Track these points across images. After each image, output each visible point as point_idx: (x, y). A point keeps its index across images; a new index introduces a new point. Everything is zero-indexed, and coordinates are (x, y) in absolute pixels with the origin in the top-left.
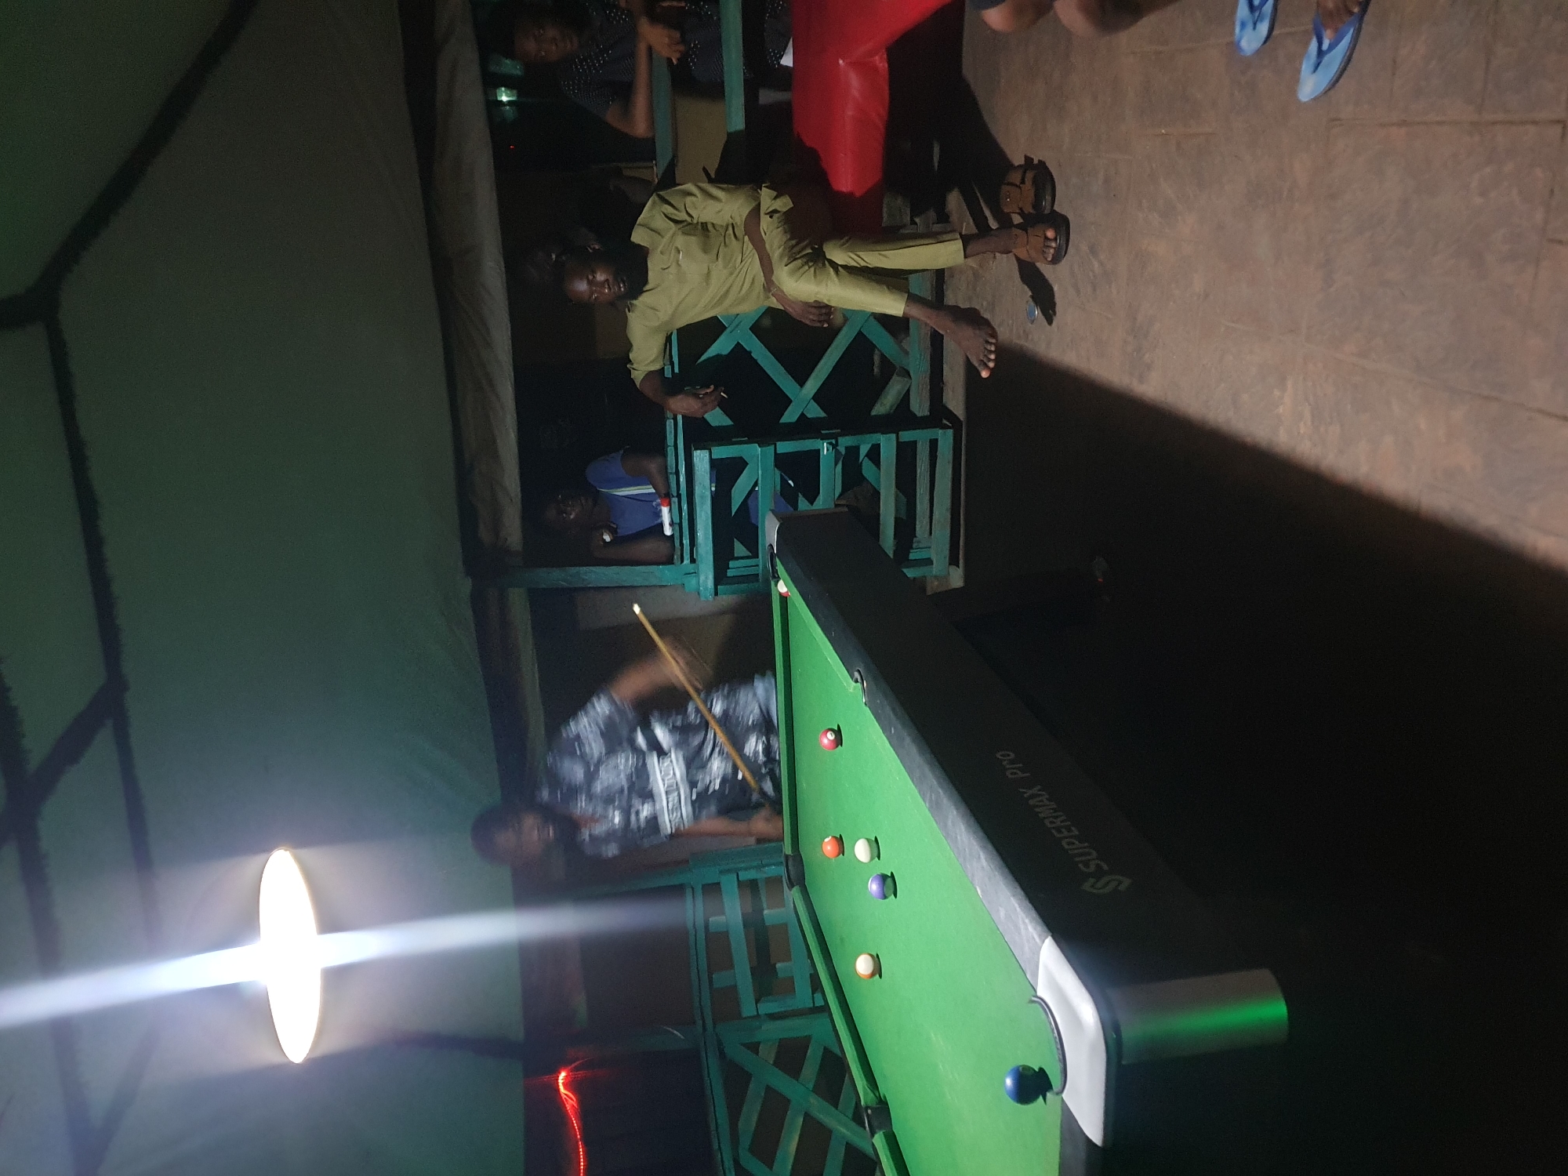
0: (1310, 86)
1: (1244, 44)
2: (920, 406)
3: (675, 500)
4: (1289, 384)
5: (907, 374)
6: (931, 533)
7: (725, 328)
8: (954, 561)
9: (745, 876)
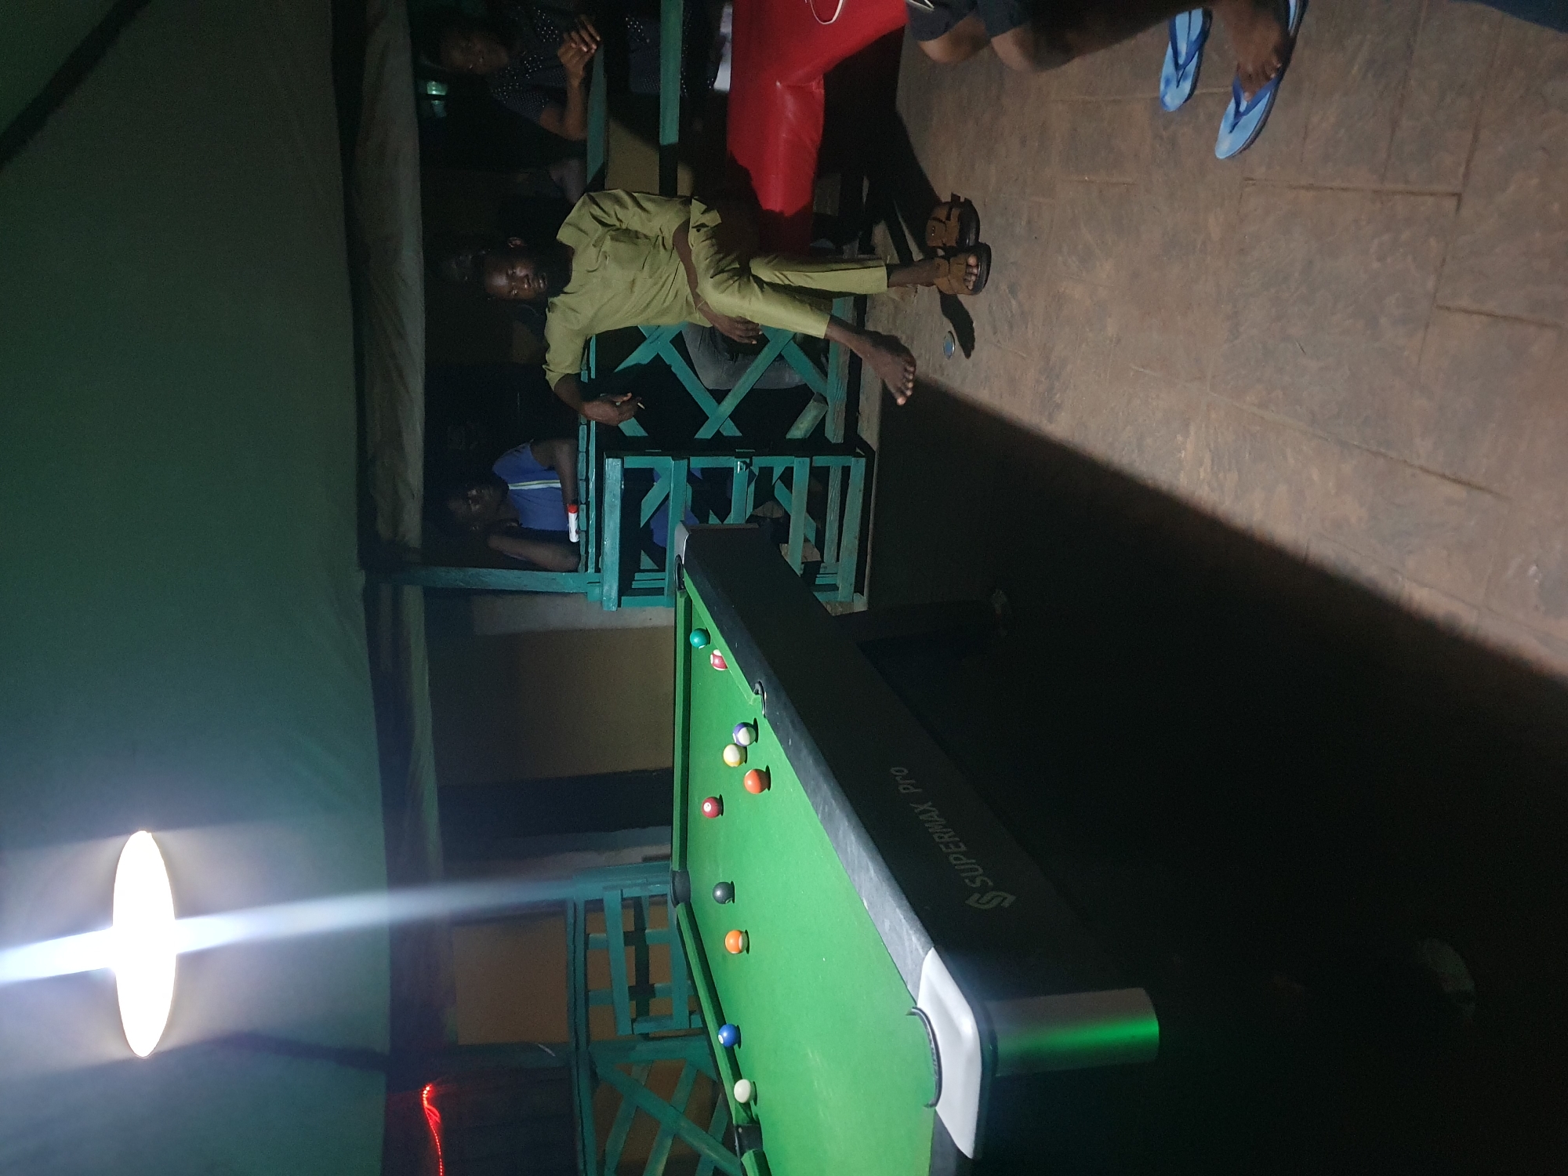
0: (1227, 144)
1: (1168, 99)
2: (834, 433)
3: (584, 507)
4: (1192, 429)
5: (824, 400)
6: (838, 560)
7: (644, 338)
8: (859, 589)
9: (627, 893)
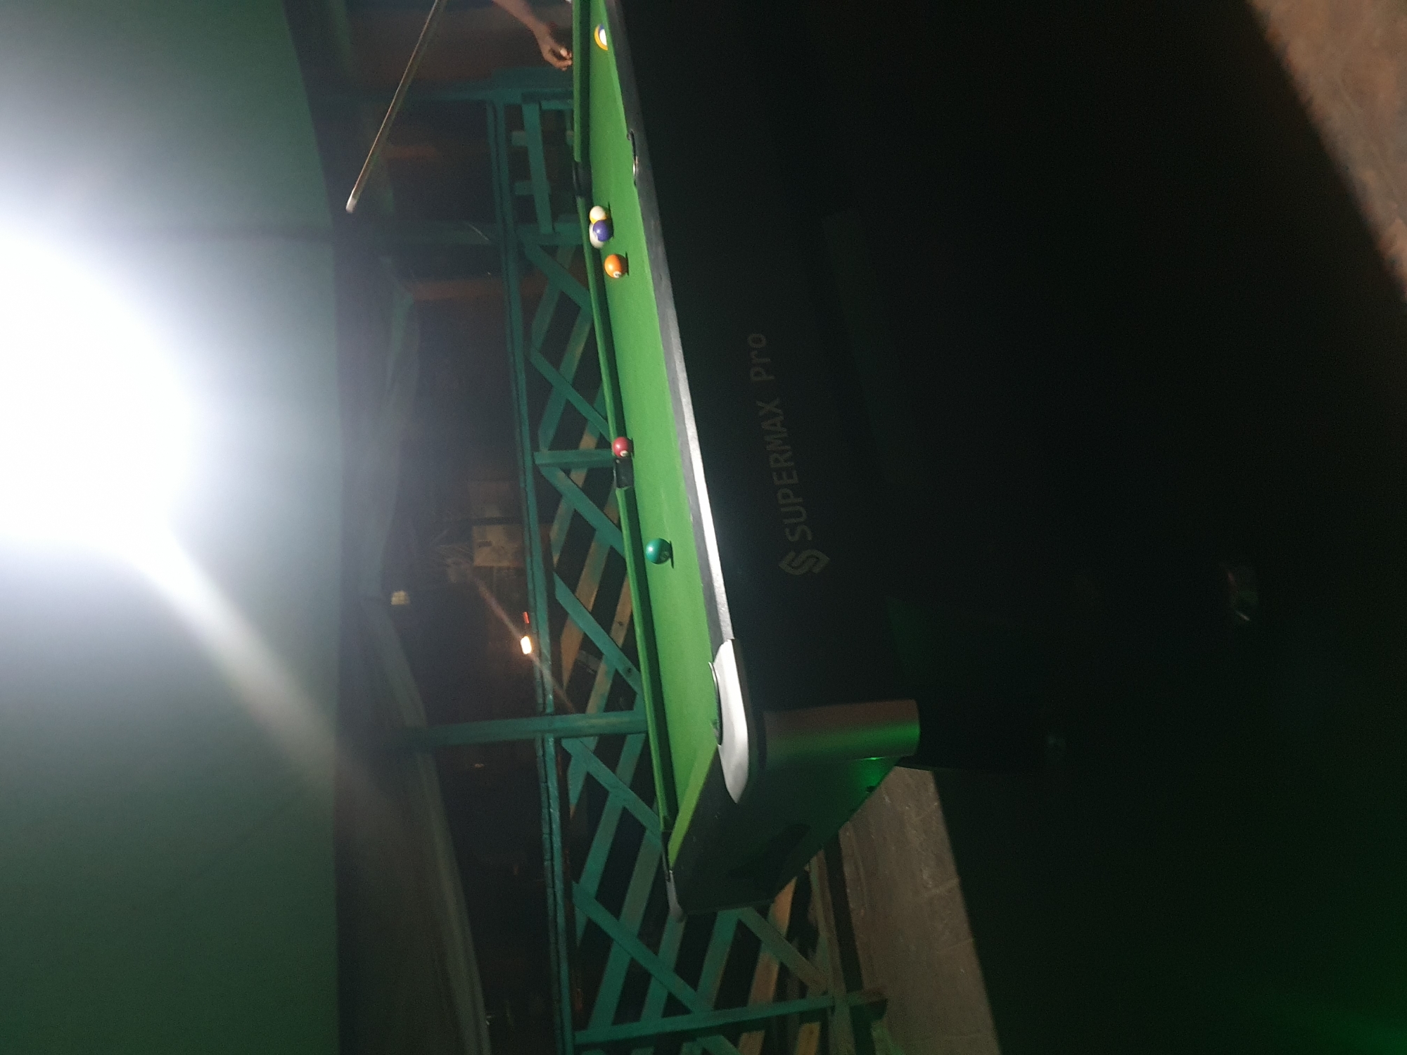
9: (547, 105)
